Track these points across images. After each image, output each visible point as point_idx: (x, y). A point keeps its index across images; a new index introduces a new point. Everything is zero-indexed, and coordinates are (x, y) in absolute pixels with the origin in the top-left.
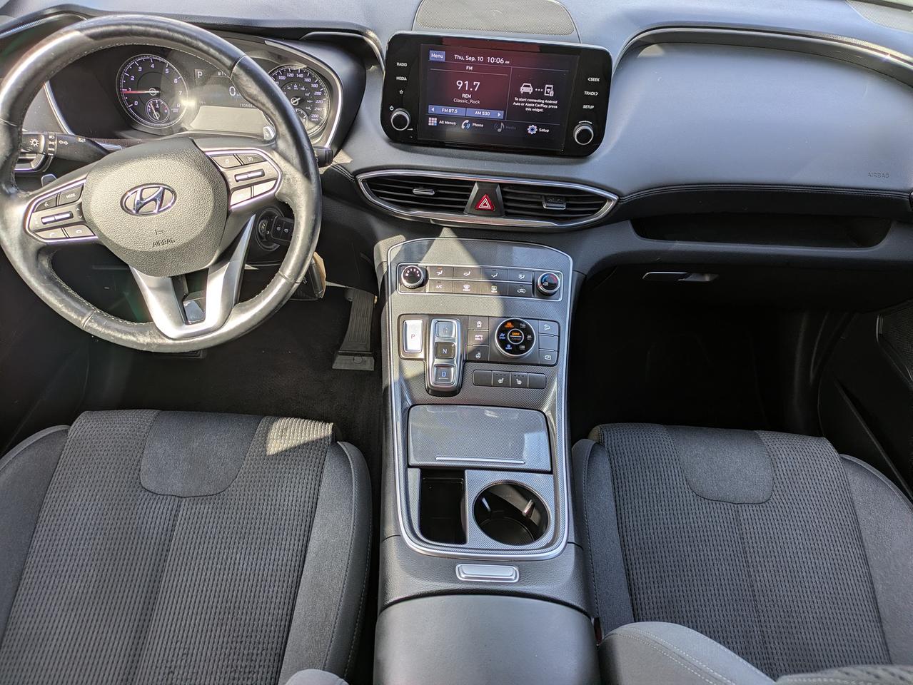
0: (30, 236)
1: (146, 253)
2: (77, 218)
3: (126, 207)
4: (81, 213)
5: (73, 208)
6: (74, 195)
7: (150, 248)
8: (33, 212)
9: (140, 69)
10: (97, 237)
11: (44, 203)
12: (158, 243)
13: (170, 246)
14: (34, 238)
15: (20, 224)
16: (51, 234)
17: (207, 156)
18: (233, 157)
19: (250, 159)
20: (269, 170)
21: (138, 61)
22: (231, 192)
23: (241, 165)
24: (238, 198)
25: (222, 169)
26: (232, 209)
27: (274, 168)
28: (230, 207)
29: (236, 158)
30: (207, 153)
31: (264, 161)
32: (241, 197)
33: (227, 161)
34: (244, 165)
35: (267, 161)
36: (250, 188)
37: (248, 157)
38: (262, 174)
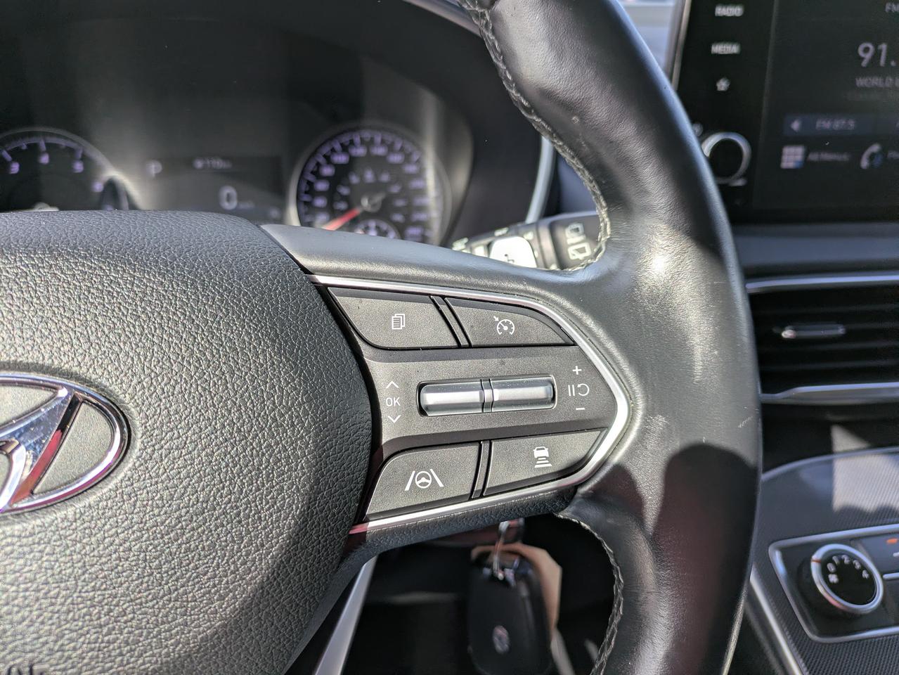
9: (15, 168)
17: (317, 284)
18: (431, 307)
19: (505, 326)
20: (579, 386)
21: (8, 149)
22: (384, 458)
23: (455, 344)
24: (407, 488)
25: (366, 351)
26: (365, 533)
27: (602, 379)
28: (367, 521)
29: (441, 312)
30: (322, 279)
31: (561, 341)
32: (418, 483)
33: (397, 321)
34: (470, 346)
35: (575, 344)
36: (475, 448)
37: (497, 319)
38: (547, 394)
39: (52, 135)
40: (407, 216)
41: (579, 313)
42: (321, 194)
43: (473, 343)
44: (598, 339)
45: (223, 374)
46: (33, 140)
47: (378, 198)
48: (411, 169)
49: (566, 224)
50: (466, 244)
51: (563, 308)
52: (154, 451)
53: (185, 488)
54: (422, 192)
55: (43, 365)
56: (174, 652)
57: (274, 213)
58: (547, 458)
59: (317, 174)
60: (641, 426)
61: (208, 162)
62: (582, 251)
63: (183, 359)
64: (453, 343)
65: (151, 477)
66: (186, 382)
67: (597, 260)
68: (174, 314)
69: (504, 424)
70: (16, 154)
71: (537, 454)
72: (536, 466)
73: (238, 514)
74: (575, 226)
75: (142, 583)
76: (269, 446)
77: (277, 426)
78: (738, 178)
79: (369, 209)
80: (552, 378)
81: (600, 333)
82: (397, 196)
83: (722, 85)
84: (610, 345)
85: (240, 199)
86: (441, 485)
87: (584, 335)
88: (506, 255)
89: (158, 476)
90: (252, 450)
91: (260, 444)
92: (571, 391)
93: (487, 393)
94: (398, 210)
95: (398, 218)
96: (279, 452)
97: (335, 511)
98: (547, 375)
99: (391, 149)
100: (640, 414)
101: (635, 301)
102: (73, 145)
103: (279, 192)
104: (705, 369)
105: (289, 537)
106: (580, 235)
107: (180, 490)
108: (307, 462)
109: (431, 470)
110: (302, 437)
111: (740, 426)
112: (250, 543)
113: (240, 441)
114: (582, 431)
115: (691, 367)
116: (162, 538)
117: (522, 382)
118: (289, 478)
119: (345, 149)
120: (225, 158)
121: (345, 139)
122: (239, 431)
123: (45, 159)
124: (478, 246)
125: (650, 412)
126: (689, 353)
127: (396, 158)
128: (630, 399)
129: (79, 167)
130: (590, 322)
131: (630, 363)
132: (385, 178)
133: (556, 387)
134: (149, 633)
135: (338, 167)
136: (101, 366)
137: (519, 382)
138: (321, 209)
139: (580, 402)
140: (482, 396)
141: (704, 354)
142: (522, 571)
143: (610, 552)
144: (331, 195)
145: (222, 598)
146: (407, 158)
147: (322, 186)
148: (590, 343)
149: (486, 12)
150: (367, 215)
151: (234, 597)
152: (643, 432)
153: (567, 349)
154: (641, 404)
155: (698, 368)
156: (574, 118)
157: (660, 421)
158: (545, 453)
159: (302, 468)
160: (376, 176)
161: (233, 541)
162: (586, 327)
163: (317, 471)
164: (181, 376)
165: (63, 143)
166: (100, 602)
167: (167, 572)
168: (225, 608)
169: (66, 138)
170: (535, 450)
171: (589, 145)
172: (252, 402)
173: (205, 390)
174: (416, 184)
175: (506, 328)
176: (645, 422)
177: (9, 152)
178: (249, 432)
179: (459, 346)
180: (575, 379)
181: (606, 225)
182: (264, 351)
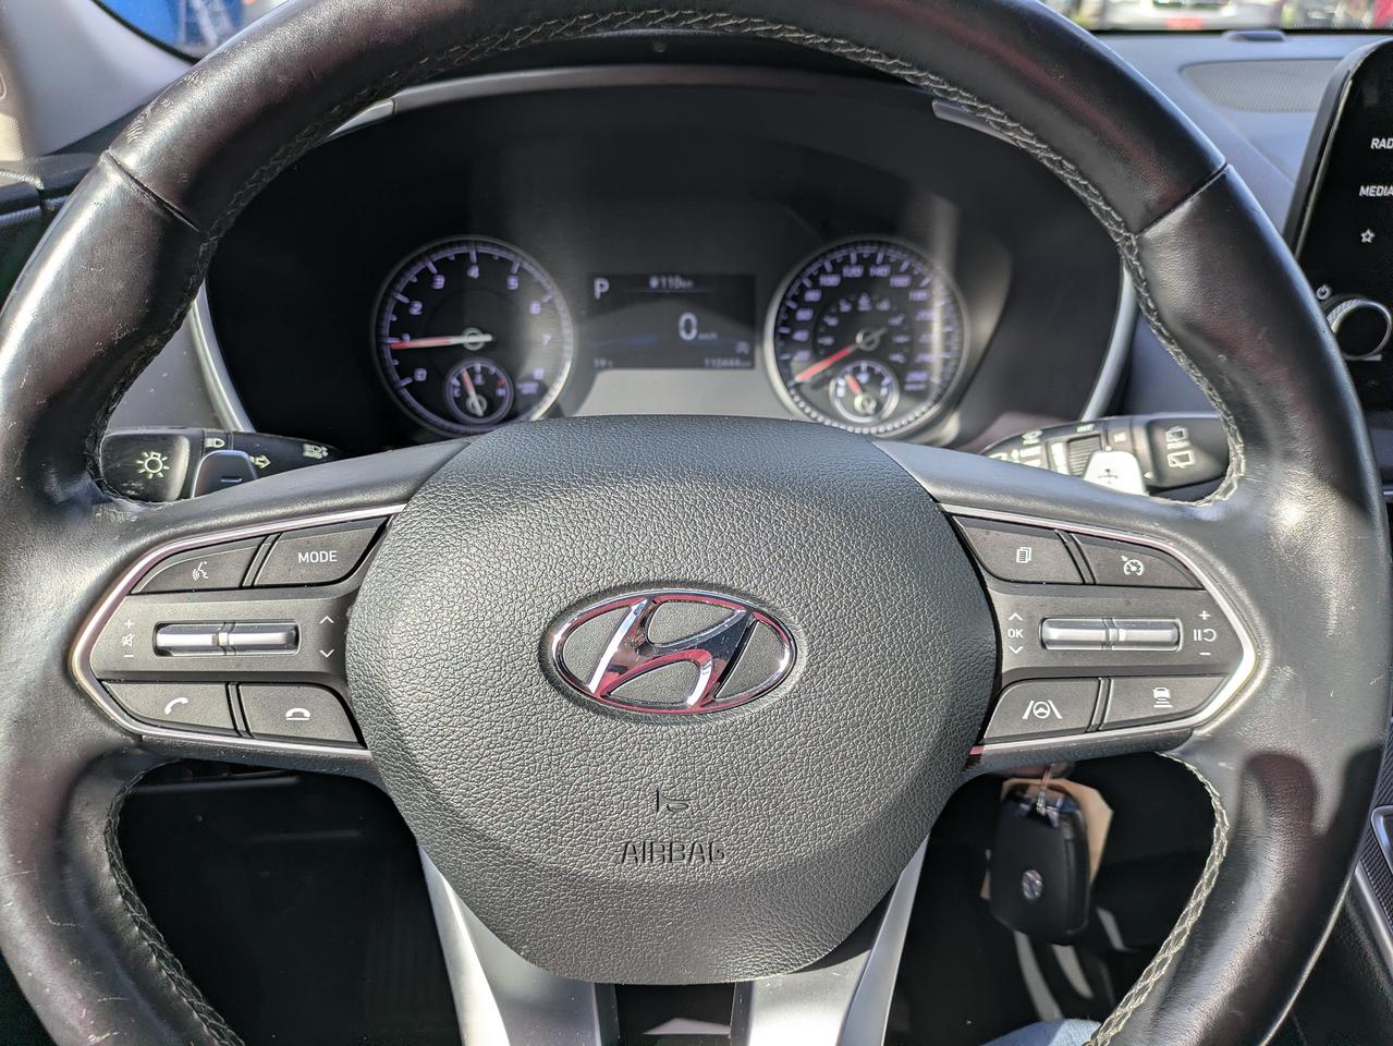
0: (80, 692)
1: (573, 882)
2: (308, 657)
3: (561, 664)
4: (336, 636)
5: (310, 612)
6: (331, 556)
7: (599, 864)
8: (129, 592)
9: (440, 282)
10: (366, 753)
11: (193, 564)
12: (647, 850)
13: (697, 871)
14: (90, 702)
15: (57, 634)
16: (174, 702)
17: (944, 512)
18: (1058, 542)
19: (1133, 566)
20: (1205, 631)
21: (435, 259)
22: (1003, 686)
23: (1080, 581)
24: (1026, 717)
25: (990, 583)
26: (980, 755)
27: (1230, 624)
28: (983, 745)
29: (1067, 548)
30: (948, 508)
31: (1190, 586)
32: (1036, 713)
33: (1023, 555)
34: (1095, 584)
35: (1203, 589)
36: (1095, 683)
37: (1125, 559)
38: (1173, 637)
39: (485, 243)
40: (909, 357)
41: (1211, 558)
42: (803, 325)
43: (1098, 581)
44: (1229, 587)
45: (877, 602)
46: (463, 250)
47: (876, 335)
48: (919, 295)
49: (1167, 425)
50: (1040, 437)
51: (1195, 553)
52: (818, 668)
53: (844, 702)
54: (926, 326)
55: (725, 586)
56: (825, 844)
57: (743, 347)
58: (1168, 700)
59: (799, 299)
60: (1267, 676)
61: (664, 280)
62: (1184, 458)
63: (842, 586)
64: (1076, 579)
65: (815, 691)
66: (846, 608)
67: (1227, 498)
68: (833, 544)
69: (1126, 662)
70: (443, 266)
71: (1157, 694)
72: (1156, 706)
73: (887, 729)
74: (1178, 429)
75: (804, 782)
76: (915, 670)
77: (921, 652)
78: (1377, 353)
79: (863, 347)
80: (1178, 621)
81: (1233, 580)
82: (898, 330)
83: (1368, 236)
84: (1242, 594)
85: (701, 330)
86: (1059, 716)
87: (1214, 581)
88: (1108, 471)
89: (821, 690)
90: (900, 673)
91: (907, 668)
92: (1197, 635)
93: (1112, 632)
94: (898, 348)
95: (897, 358)
96: (923, 676)
97: (963, 732)
98: (1173, 618)
99: (895, 271)
100: (1266, 664)
101: (1270, 549)
102: (510, 257)
103: (753, 324)
104: (1340, 623)
105: (928, 753)
106: (1184, 440)
107: (840, 704)
108: (946, 687)
109: (1050, 702)
110: (942, 664)
111: (1372, 683)
112: (895, 755)
113: (891, 664)
114: (1205, 675)
115: (1326, 621)
116: (823, 744)
117: (1146, 623)
118: (931, 699)
119: (837, 268)
120: (685, 277)
121: (838, 256)
122: (890, 655)
123: (474, 272)
124: (1056, 442)
125: (1277, 662)
126: (1325, 606)
127: (901, 282)
128: (1257, 647)
129: (513, 283)
130: (1223, 569)
131: (1261, 612)
132: (884, 306)
133: (1181, 630)
134: (807, 826)
135: (825, 290)
136: (774, 590)
137: (1143, 623)
138: (801, 345)
139: (1203, 645)
140: (1107, 635)
141: (1339, 608)
142: (1068, 810)
143: (1214, 795)
144: (816, 327)
145: (868, 802)
146: (916, 283)
147: (804, 315)
148: (1220, 589)
149: (1132, 236)
150: (859, 355)
151: (879, 802)
152: (1268, 682)
153: (1195, 592)
154: (1268, 654)
155: (1333, 622)
156: (1220, 356)
157: (1288, 672)
158: (1166, 693)
159: (942, 692)
160: (873, 303)
161: (881, 752)
162: (1218, 573)
163: (953, 696)
164: (841, 602)
165: (497, 253)
166: (769, 795)
167: (825, 774)
168: (869, 812)
169: (501, 247)
170: (1155, 691)
171: (1233, 383)
172: (901, 630)
173: (861, 615)
174: (921, 315)
175: (1134, 569)
176: (1271, 671)
177: (435, 264)
178: (899, 656)
179: (1084, 584)
180: (1202, 625)
181: (1240, 461)
182: (910, 582)
